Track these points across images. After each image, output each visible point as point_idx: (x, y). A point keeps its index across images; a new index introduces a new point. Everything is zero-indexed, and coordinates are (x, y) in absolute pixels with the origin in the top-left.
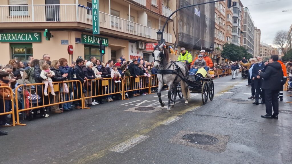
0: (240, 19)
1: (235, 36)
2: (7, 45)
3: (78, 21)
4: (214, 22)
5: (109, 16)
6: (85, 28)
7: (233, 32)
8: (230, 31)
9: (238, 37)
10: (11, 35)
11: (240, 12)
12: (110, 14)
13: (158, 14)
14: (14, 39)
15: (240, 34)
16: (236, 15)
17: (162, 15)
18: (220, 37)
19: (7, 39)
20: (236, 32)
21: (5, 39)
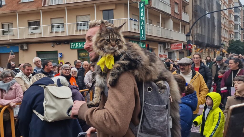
0: (240, 17)
1: (236, 33)
2: (76, 51)
3: (130, 31)
4: (221, 22)
5: (148, 25)
6: (133, 35)
7: (234, 29)
8: (233, 28)
9: (239, 34)
10: (79, 44)
11: (240, 11)
12: (148, 23)
13: (179, 19)
14: (81, 47)
15: (240, 31)
16: (237, 14)
17: (182, 19)
18: (225, 35)
19: (76, 47)
20: (237, 29)
21: (74, 47)
